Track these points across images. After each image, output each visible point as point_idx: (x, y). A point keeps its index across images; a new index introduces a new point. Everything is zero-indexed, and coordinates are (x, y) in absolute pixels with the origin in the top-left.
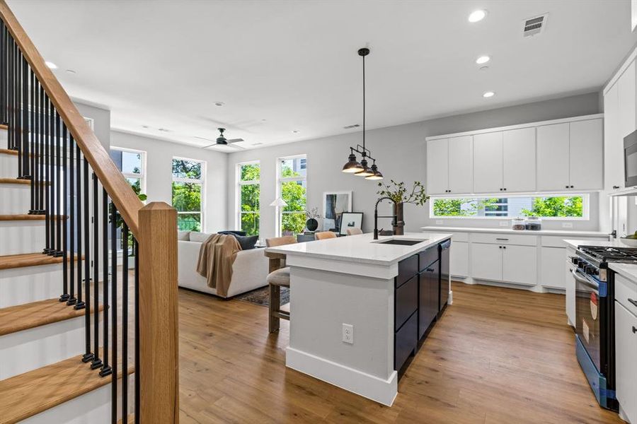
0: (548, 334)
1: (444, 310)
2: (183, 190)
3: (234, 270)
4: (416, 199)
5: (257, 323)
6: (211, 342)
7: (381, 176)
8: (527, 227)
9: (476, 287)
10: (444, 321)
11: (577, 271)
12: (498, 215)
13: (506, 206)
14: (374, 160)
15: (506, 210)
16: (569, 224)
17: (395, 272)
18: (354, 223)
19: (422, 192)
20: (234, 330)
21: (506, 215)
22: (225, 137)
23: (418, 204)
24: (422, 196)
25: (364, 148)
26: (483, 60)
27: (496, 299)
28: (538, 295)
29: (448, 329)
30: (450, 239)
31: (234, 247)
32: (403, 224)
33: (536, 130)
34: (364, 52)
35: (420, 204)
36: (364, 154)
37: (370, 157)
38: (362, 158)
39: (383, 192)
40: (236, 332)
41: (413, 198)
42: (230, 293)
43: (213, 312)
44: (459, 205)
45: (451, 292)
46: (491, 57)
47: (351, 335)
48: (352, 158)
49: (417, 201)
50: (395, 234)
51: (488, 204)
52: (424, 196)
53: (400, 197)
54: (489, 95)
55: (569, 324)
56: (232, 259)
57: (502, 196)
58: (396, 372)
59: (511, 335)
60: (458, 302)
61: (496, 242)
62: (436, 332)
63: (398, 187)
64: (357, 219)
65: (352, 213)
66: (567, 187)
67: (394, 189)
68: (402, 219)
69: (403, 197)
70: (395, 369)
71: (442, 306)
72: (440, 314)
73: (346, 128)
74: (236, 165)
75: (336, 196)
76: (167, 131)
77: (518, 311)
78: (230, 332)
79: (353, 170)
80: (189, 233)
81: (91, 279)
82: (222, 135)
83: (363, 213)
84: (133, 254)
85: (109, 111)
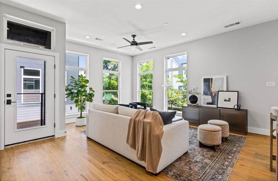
2: (107, 79)
18: (229, 99)
22: (136, 40)
64: (233, 96)
65: (227, 91)
73: (226, 27)
74: (138, 63)
75: (212, 79)
76: (100, 40)
80: (118, 107)
81: (54, 136)
82: (134, 39)
83: (238, 92)
84: (81, 117)
85: (65, 23)
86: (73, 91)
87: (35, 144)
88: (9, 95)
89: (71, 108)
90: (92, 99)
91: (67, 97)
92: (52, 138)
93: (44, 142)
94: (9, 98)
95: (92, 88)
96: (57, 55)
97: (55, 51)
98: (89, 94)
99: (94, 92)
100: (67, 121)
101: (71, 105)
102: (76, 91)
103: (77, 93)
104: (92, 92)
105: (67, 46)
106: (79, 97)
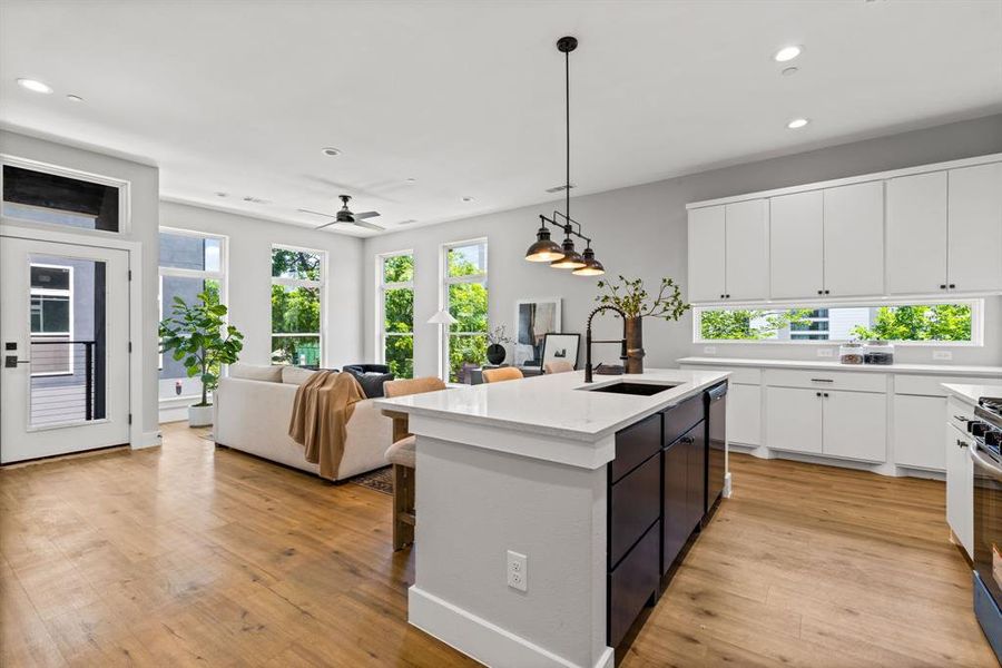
0: (913, 560)
1: (714, 508)
2: (301, 299)
3: (349, 431)
4: (665, 310)
5: (377, 531)
6: (288, 569)
7: (601, 269)
8: (867, 359)
9: (774, 463)
10: (714, 532)
11: (979, 448)
12: (812, 337)
13: (826, 323)
14: (589, 241)
15: (826, 328)
16: (943, 353)
17: (608, 452)
18: (564, 351)
19: (675, 297)
20: (333, 545)
21: (825, 337)
22: (350, 210)
23: (668, 318)
24: (676, 303)
25: (568, 218)
26: (788, 54)
27: (810, 488)
28: (888, 480)
29: (722, 547)
30: (726, 380)
31: (351, 393)
32: (642, 353)
33: (885, 185)
34: (567, 44)
35: (673, 319)
36: (568, 229)
37: (579, 235)
38: (565, 236)
39: (607, 298)
40: (337, 548)
41: (659, 309)
42: (343, 473)
43: (309, 508)
44: (746, 320)
45: (728, 475)
46: (803, 47)
47: (522, 575)
48: (544, 235)
49: (666, 314)
50: (627, 372)
51: (796, 319)
52: (680, 304)
53: (636, 306)
54: (799, 123)
55: (952, 541)
56: (346, 415)
57: (819, 304)
58: (612, 649)
59: (842, 562)
60: (741, 494)
61: (811, 384)
62: (698, 553)
63: (631, 289)
64: (570, 344)
65: (561, 334)
66: (943, 287)
67: (624, 292)
68: (638, 344)
69: (641, 306)
70: (608, 645)
71: (711, 502)
72: (707, 517)
73: (550, 192)
74: (377, 256)
75: (535, 306)
76: (257, 201)
77: (853, 513)
78: (326, 547)
79: (545, 256)
80: (282, 369)
81: (128, 444)
82: (345, 207)
83: (579, 335)
84: (204, 403)
85: (156, 168)
86: (179, 335)
87: (79, 461)
88: (11, 346)
89: (179, 389)
90: (234, 357)
91: (164, 351)
92: (123, 450)
93: (103, 457)
94: (11, 353)
95: (234, 328)
96: (136, 248)
97: (128, 237)
98: (227, 343)
99: (242, 337)
100: (163, 417)
101: (180, 381)
102: (188, 336)
103: (191, 341)
104: (235, 338)
105: (163, 212)
106: (199, 352)
